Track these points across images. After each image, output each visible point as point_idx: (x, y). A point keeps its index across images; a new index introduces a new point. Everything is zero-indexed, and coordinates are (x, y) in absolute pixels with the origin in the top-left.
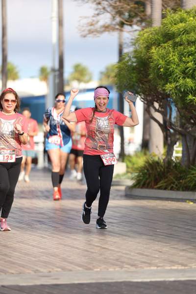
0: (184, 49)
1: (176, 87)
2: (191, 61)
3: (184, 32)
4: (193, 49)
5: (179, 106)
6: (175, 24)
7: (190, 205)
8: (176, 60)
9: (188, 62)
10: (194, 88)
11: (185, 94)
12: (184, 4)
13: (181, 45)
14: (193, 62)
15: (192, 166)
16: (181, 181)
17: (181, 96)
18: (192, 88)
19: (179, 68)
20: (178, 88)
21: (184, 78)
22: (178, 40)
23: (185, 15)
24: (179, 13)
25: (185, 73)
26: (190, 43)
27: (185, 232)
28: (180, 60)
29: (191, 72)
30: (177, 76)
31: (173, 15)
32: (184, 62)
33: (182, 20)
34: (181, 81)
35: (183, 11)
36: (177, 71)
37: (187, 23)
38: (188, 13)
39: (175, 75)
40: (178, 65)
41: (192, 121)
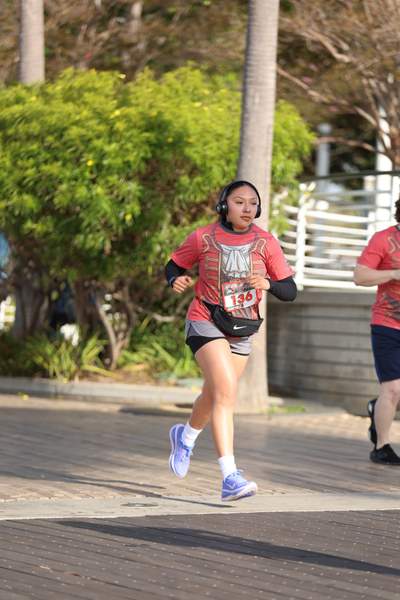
0: (21, 147)
1: (7, 208)
2: (32, 167)
3: (21, 121)
4: (34, 147)
5: (12, 238)
6: (8, 106)
7: (24, 401)
8: (8, 163)
9: (27, 169)
10: (36, 211)
11: (22, 219)
12: (23, 75)
13: (16, 140)
14: (34, 169)
15: (29, 338)
16: (11, 361)
17: (14, 221)
18: (32, 211)
19: (12, 178)
20: (10, 209)
21: (20, 193)
22: (11, 131)
23: (23, 93)
24: (14, 89)
25: (21, 185)
26: (30, 137)
27: (12, 444)
28: (14, 164)
29: (31, 183)
30: (8, 190)
31: (4, 92)
32: (21, 168)
33: (19, 101)
34: (15, 199)
35: (19, 87)
36: (9, 183)
37: (27, 105)
38: (29, 89)
39: (5, 189)
40: (11, 172)
41: (31, 263)
